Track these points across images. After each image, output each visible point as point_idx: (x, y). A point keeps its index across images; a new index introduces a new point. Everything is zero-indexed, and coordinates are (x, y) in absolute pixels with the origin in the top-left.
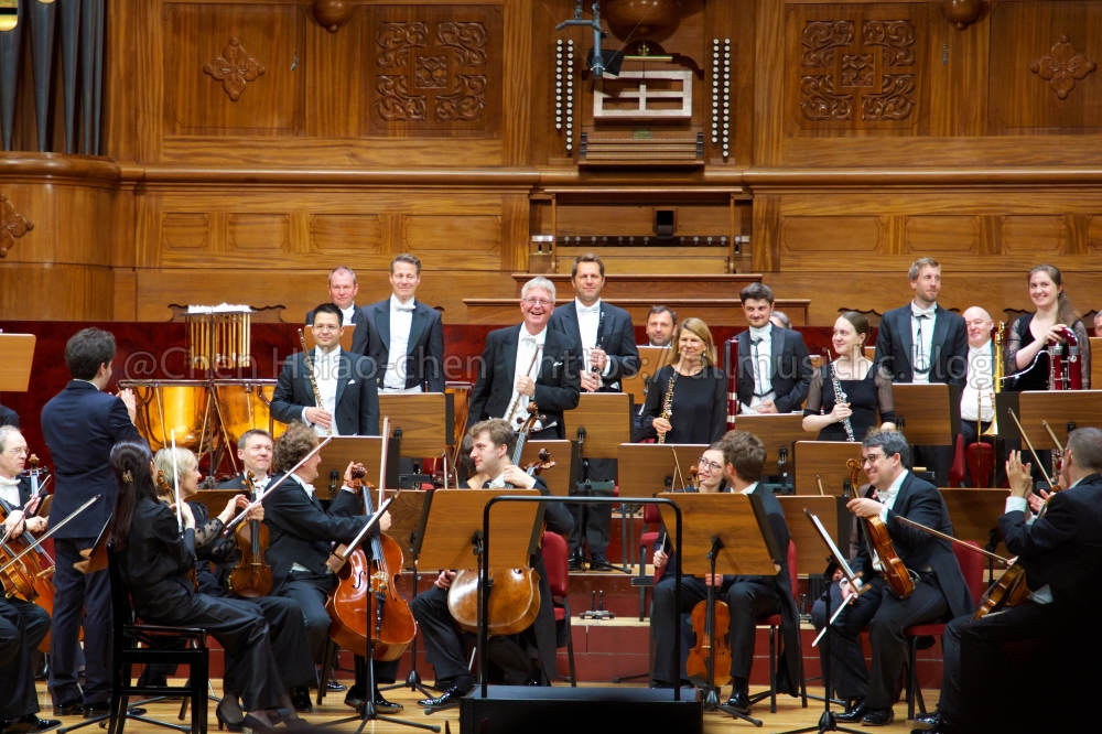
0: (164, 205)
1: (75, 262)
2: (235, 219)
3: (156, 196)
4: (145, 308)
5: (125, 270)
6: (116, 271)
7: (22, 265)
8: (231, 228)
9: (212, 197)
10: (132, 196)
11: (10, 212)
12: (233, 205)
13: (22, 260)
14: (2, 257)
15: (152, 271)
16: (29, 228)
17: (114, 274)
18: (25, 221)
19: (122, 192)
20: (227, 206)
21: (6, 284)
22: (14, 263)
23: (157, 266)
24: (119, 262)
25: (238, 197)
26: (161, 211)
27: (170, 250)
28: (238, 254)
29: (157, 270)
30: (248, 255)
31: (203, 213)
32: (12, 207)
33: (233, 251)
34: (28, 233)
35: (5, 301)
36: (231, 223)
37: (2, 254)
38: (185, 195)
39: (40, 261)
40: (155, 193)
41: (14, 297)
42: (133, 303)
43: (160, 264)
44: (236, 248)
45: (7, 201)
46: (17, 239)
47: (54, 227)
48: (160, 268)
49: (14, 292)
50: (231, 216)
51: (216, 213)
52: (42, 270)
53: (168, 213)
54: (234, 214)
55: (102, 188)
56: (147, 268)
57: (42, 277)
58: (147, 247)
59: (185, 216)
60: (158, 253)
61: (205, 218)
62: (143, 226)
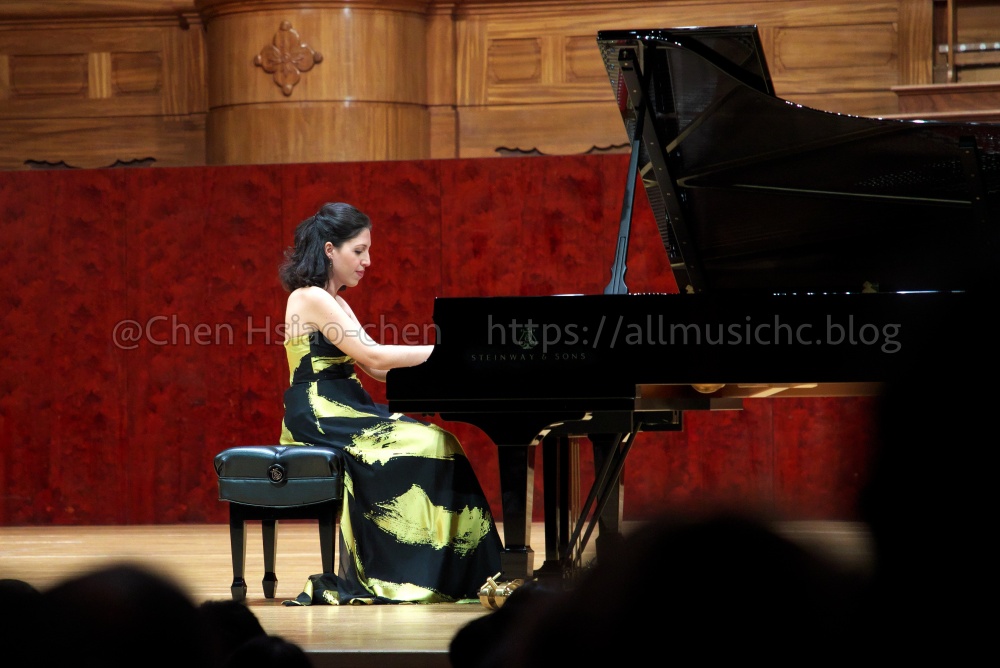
0: (489, 30)
1: (374, 98)
2: (574, 43)
3: (480, 20)
4: (468, 152)
5: (443, 110)
6: (433, 110)
7: (311, 105)
8: (568, 54)
9: (545, 19)
10: (450, 21)
11: (294, 43)
12: (571, 27)
13: (309, 98)
14: (287, 95)
15: (477, 109)
16: (317, 61)
17: (430, 114)
18: (313, 52)
19: (438, 18)
20: (562, 28)
21: (292, 125)
22: (300, 101)
23: (482, 103)
24: (436, 99)
25: (576, 17)
26: (486, 38)
27: (497, 83)
28: (577, 85)
29: (482, 108)
30: (588, 85)
31: (535, 39)
32: (298, 36)
33: (571, 81)
34: (316, 66)
35: (291, 146)
36: (569, 48)
37: (287, 92)
38: (513, 18)
39: (330, 98)
40: (478, 17)
41: (301, 143)
42: (453, 147)
43: (486, 100)
44: (574, 76)
45: (292, 30)
46: (303, 75)
47: (348, 59)
48: (486, 105)
49: (301, 137)
50: (568, 40)
51: (550, 38)
52: (334, 109)
53: (495, 40)
54: (572, 37)
55: (410, 12)
56: (471, 106)
57: (334, 117)
58: (470, 81)
59: (513, 42)
60: (484, 86)
61: (537, 44)
62: (465, 56)
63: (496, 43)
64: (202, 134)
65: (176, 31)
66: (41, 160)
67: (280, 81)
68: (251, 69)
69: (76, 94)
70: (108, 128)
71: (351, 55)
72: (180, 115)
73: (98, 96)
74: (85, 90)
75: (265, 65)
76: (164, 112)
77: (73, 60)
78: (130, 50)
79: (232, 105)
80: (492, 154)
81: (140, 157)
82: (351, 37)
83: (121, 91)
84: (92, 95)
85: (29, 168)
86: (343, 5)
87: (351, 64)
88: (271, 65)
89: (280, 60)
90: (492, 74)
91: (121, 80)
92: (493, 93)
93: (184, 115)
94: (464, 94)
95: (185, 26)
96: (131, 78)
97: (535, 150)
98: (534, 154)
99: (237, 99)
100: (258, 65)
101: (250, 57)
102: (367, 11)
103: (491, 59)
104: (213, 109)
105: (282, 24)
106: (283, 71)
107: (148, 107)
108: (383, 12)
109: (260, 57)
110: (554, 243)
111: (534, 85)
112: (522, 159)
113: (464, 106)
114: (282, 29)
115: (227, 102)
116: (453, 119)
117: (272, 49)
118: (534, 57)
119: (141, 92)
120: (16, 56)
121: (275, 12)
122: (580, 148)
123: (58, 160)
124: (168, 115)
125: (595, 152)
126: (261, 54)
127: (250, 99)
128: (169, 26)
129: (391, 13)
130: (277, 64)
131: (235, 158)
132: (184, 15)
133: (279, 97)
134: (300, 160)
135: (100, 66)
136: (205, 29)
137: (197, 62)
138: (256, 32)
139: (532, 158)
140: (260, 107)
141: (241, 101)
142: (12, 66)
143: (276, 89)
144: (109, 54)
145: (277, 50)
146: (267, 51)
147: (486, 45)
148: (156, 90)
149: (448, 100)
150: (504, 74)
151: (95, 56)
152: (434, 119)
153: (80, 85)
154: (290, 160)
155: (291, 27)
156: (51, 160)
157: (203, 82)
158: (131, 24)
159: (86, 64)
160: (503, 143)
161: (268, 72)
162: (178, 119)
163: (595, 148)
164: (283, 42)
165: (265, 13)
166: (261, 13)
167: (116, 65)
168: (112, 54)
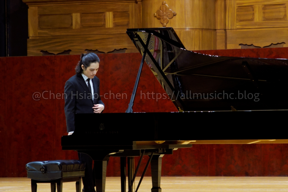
0: (237, 3)
4: (230, 46)
5: (221, 30)
6: (218, 31)
8: (263, 11)
11: (167, 9)
12: (264, 2)
15: (233, 30)
16: (175, 15)
17: (216, 32)
18: (173, 12)
20: (262, 2)
24: (218, 27)
27: (240, 21)
28: (266, 22)
29: (235, 30)
30: (270, 22)
32: (168, 6)
33: (264, 20)
34: (174, 17)
39: (179, 28)
42: (224, 44)
43: (236, 27)
46: (170, 20)
47: (185, 14)
51: (257, 5)
53: (239, 6)
54: (264, 5)
56: (231, 29)
57: (180, 34)
58: (231, 21)
59: (245, 7)
60: (235, 23)
61: (253, 7)
62: (229, 12)
63: (239, 8)
65: (134, 4)
66: (90, 49)
67: (162, 22)
68: (153, 18)
69: (102, 26)
70: (111, 38)
73: (109, 27)
74: (104, 25)
75: (157, 17)
77: (101, 14)
78: (119, 11)
80: (238, 46)
81: (122, 48)
82: (186, 6)
83: (116, 25)
84: (107, 27)
88: (159, 17)
90: (238, 18)
91: (116, 21)
92: (238, 25)
94: (229, 26)
95: (136, 3)
96: (119, 20)
97: (252, 45)
100: (155, 17)
101: (153, 14)
103: (237, 13)
105: (163, 2)
106: (163, 19)
107: (125, 30)
109: (156, 14)
111: (252, 22)
113: (228, 29)
114: (163, 4)
118: (252, 12)
119: (122, 25)
120: (82, 13)
122: (268, 44)
123: (96, 49)
125: (272, 45)
128: (132, 2)
135: (109, 16)
137: (140, 15)
138: (155, 5)
142: (81, 17)
143: (161, 25)
144: (112, 12)
145: (161, 11)
146: (158, 12)
147: (236, 8)
148: (127, 25)
149: (223, 28)
150: (242, 18)
151: (108, 13)
152: (218, 34)
153: (103, 23)
155: (166, 3)
156: (93, 49)
158: (119, 2)
159: (105, 16)
160: (241, 43)
161: (159, 19)
164: (163, 9)
167: (114, 16)
168: (113, 12)
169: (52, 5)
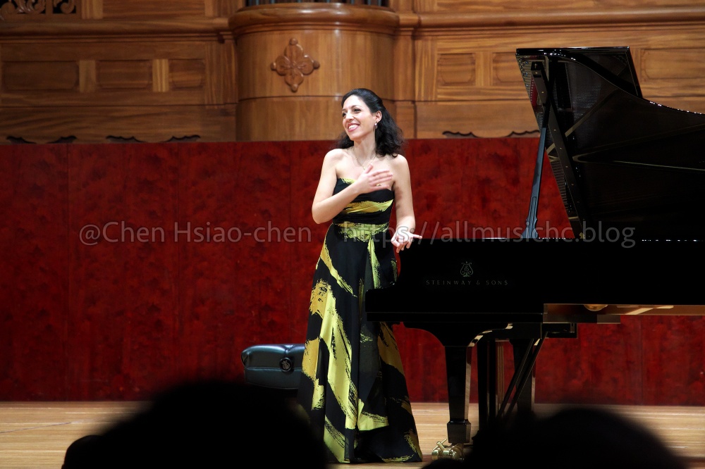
0: (438, 47)
2: (498, 57)
3: (432, 40)
4: (422, 135)
5: (405, 103)
6: (398, 104)
7: (311, 99)
8: (495, 65)
9: (479, 40)
10: (410, 41)
11: (300, 54)
12: (496, 46)
13: (310, 94)
14: (294, 91)
15: (429, 103)
16: (316, 67)
17: (396, 107)
18: (313, 61)
19: (402, 37)
20: (491, 47)
21: (297, 114)
22: (304, 96)
23: (433, 99)
24: (400, 96)
25: (500, 39)
26: (436, 53)
27: (444, 85)
28: (502, 87)
29: (433, 103)
30: (509, 88)
31: (471, 54)
32: (302, 49)
33: (496, 84)
34: (315, 71)
35: (297, 129)
36: (495, 61)
37: (294, 89)
38: (455, 39)
39: (326, 94)
40: (430, 38)
41: (304, 126)
42: (412, 131)
43: (436, 97)
44: (499, 81)
45: (298, 45)
46: (306, 77)
47: (338, 66)
48: (436, 101)
49: (304, 121)
50: (495, 55)
51: (481, 53)
52: (327, 102)
53: (442, 54)
54: (497, 53)
55: (382, 33)
56: (425, 101)
57: (327, 107)
58: (425, 84)
59: (456, 57)
60: (434, 87)
61: (472, 58)
62: (421, 65)
63: (443, 57)
64: (233, 119)
65: (215, 44)
66: (118, 135)
67: (289, 82)
68: (269, 73)
69: (144, 88)
70: (166, 114)
71: (340, 63)
72: (217, 105)
73: (159, 90)
74: (150, 86)
75: (279, 70)
76: (206, 103)
77: (142, 64)
78: (181, 57)
79: (255, 98)
80: (440, 136)
81: (189, 134)
82: (340, 50)
83: (175, 87)
84: (155, 90)
85: (109, 141)
86: (335, 27)
87: (340, 70)
88: (282, 70)
89: (289, 67)
90: (440, 78)
91: (176, 79)
92: (441, 93)
93: (220, 105)
94: (420, 93)
95: (222, 41)
96: (182, 77)
97: (471, 134)
98: (471, 137)
99: (258, 94)
100: (273, 70)
101: (268, 65)
102: (352, 32)
103: (439, 68)
104: (241, 101)
105: (291, 40)
106: (291, 74)
107: (195, 99)
108: (362, 33)
109: (275, 64)
110: (485, 201)
111: (470, 87)
112: (462, 140)
113: (420, 101)
114: (291, 44)
115: (251, 96)
116: (413, 110)
117: (284, 58)
118: (470, 67)
119: (189, 88)
120: (101, 61)
121: (286, 32)
122: (503, 133)
123: (131, 136)
124: (208, 105)
125: (514, 136)
126: (276, 62)
127: (268, 95)
128: (210, 41)
129: (368, 33)
130: (287, 69)
131: (257, 135)
132: (222, 33)
133: (288, 93)
134: (303, 138)
135: (161, 69)
136: (236, 44)
137: (230, 67)
138: (273, 46)
139: (469, 140)
140: (275, 99)
141: (262, 95)
142: (98, 68)
143: (287, 87)
144: (167, 60)
145: (288, 59)
146: (280, 60)
147: (436, 58)
148: (201, 87)
149: (409, 97)
150: (449, 79)
151: (157, 61)
152: (399, 110)
153: (146, 82)
154: (296, 138)
155: (297, 43)
156: (126, 136)
157: (234, 82)
158: (183, 39)
159: (151, 67)
160: (448, 129)
161: (281, 74)
162: (216, 107)
163: (513, 133)
164: (292, 53)
165: (279, 32)
166: (275, 32)
167: (172, 69)
168: (169, 60)
169: (33, 41)
